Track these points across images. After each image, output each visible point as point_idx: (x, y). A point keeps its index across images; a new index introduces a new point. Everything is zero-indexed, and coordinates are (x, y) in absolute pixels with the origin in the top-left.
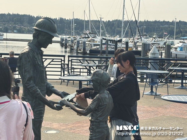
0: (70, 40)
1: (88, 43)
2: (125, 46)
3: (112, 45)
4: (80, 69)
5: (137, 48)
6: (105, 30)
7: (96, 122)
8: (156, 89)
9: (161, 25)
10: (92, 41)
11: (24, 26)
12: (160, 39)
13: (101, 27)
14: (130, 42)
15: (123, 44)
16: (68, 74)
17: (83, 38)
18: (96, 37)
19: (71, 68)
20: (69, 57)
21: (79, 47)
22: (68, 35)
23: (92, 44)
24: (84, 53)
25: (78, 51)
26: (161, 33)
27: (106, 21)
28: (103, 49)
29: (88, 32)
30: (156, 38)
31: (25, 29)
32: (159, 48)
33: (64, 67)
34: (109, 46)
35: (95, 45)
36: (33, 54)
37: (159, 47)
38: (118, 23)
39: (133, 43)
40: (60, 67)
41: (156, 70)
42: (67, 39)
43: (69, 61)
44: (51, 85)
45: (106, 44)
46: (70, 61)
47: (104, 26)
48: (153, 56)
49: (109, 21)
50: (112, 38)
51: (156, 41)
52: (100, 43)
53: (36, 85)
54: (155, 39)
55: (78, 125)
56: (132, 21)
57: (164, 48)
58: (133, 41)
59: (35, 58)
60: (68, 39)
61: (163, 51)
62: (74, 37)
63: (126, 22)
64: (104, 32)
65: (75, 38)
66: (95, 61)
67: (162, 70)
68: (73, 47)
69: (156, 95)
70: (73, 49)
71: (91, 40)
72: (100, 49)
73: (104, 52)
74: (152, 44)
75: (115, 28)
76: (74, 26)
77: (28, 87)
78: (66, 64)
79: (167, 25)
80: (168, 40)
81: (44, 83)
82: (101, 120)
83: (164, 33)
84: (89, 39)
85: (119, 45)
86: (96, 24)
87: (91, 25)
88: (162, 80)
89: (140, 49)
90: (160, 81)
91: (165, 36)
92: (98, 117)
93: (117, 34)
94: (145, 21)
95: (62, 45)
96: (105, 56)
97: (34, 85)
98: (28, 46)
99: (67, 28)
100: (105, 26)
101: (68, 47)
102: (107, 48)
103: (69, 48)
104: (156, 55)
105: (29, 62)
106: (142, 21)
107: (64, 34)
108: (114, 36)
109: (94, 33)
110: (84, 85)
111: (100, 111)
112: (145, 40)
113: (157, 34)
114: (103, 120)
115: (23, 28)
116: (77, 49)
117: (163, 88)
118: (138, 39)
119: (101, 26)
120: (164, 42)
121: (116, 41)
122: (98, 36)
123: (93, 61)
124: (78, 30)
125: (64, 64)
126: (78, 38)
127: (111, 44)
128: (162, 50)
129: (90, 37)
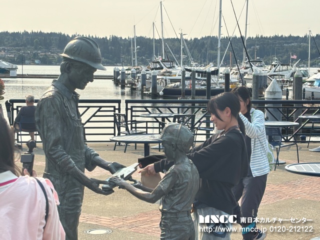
0: (129, 74)
1: (161, 77)
2: (223, 81)
3: (201, 80)
4: (147, 122)
5: (245, 83)
6: (189, 54)
7: (171, 213)
8: (278, 154)
9: (286, 43)
10: (167, 74)
11: (52, 53)
12: (285, 68)
13: (182, 49)
14: (232, 74)
15: (221, 77)
16: (126, 132)
17: (152, 69)
18: (174, 67)
19: (132, 121)
20: (127, 102)
21: (145, 85)
22: (126, 65)
23: (167, 80)
24: (155, 95)
25: (144, 92)
26: (286, 56)
27: (191, 40)
28: (186, 87)
29: (159, 59)
30: (276, 65)
31: (53, 57)
32: (284, 83)
33: (119, 121)
34: (196, 82)
35: (172, 81)
36: (61, 99)
37: (283, 81)
38: (211, 42)
39: (237, 76)
40: (113, 120)
41: (278, 120)
42: (124, 72)
43: (127, 109)
44: (93, 152)
45: (192, 78)
46: (129, 109)
47: (187, 47)
48: (272, 97)
49: (196, 39)
50: (202, 69)
51: (277, 70)
52: (181, 77)
53: (68, 153)
54: (275, 68)
55: (143, 219)
56: (236, 37)
57: (292, 82)
58: (237, 73)
59: (66, 107)
60: (126, 72)
61: (289, 88)
62: (136, 68)
63: (225, 41)
64: (187, 58)
65: (138, 70)
66: (171, 109)
67: (287, 121)
68: (136, 85)
69: (277, 163)
70: (135, 89)
71: (165, 73)
72: (181, 87)
73: (188, 93)
74: (271, 76)
75: (206, 50)
76: (137, 49)
77: (54, 157)
78: (123, 115)
79: (296, 42)
80: (297, 69)
81: (81, 148)
82: (179, 209)
83: (292, 57)
84: (162, 71)
85: (214, 79)
86: (173, 45)
87: (165, 46)
88: (287, 138)
89: (249, 85)
90: (284, 139)
91: (292, 62)
92: (174, 205)
93: (210, 61)
94: (257, 38)
95: (117, 83)
96: (190, 99)
97: (65, 153)
98: (53, 87)
99: (123, 54)
100: (190, 47)
101: (127, 85)
102: (194, 84)
103: (128, 87)
104: (277, 94)
105: (55, 113)
106: (252, 38)
107: (120, 64)
108: (205, 64)
109: (170, 60)
110: (154, 150)
111: (178, 195)
112: (258, 70)
113: (279, 59)
114: (183, 210)
115: (49, 55)
116: (142, 88)
117: (291, 152)
118: (246, 68)
119: (182, 47)
120: (291, 71)
121: (208, 73)
122: (177, 65)
123: (169, 108)
124: (144, 56)
125: (119, 115)
126: (143, 69)
127: (199, 78)
128: (288, 85)
129: (164, 67)
